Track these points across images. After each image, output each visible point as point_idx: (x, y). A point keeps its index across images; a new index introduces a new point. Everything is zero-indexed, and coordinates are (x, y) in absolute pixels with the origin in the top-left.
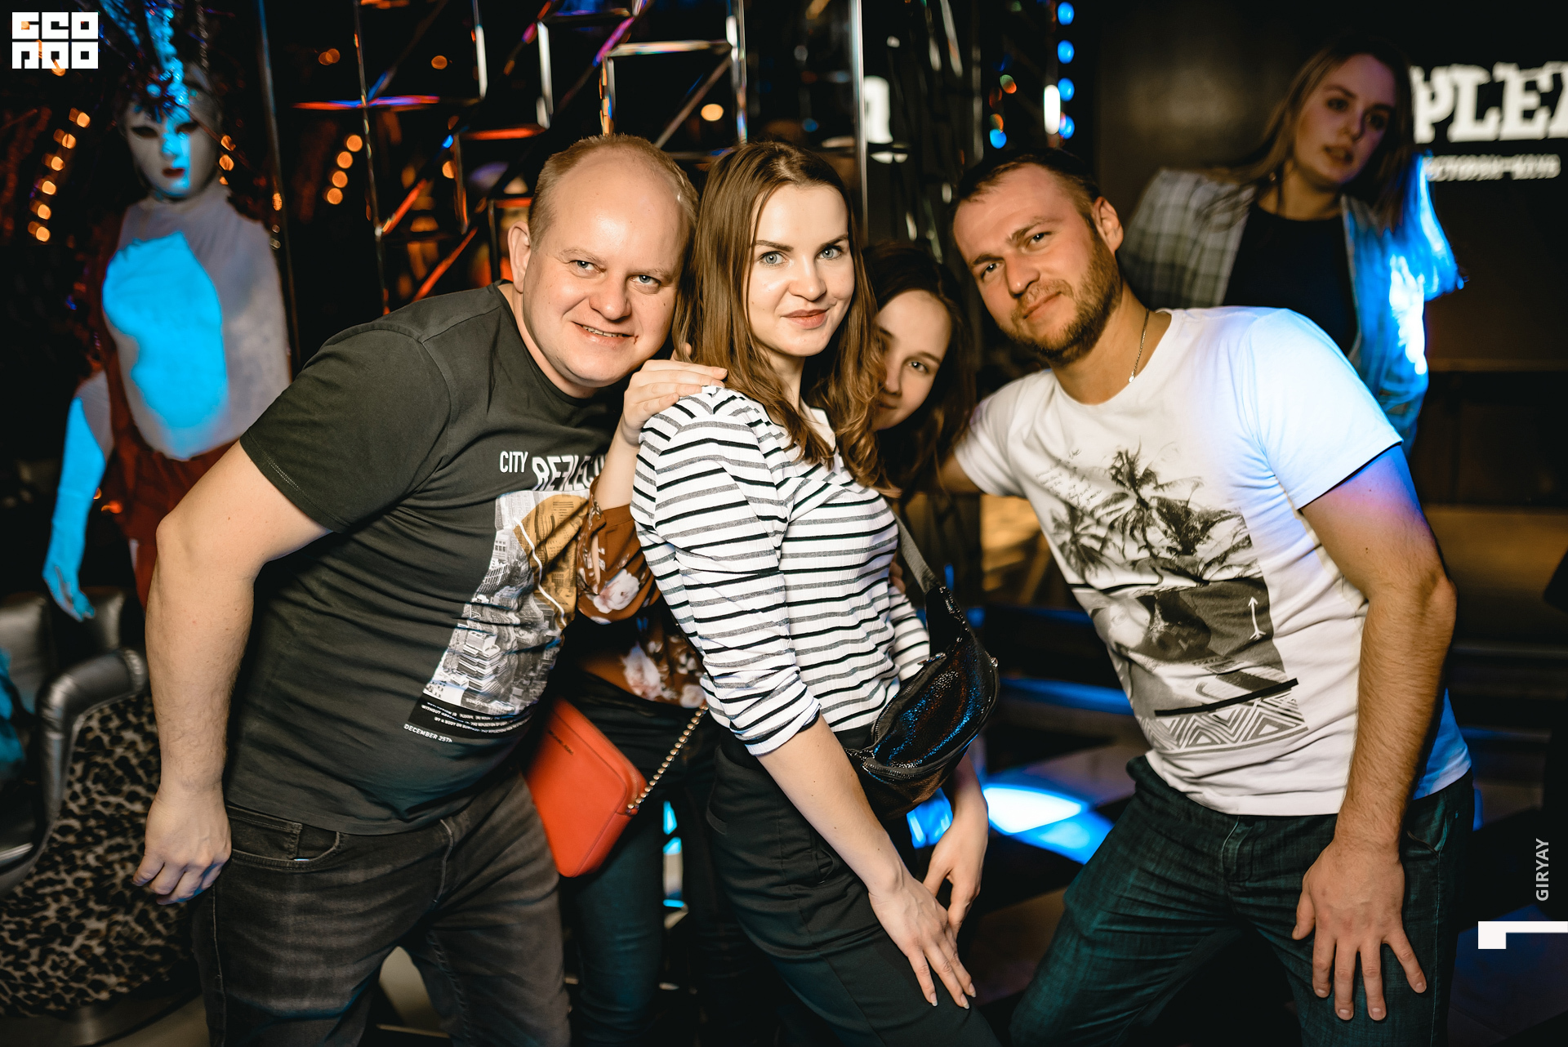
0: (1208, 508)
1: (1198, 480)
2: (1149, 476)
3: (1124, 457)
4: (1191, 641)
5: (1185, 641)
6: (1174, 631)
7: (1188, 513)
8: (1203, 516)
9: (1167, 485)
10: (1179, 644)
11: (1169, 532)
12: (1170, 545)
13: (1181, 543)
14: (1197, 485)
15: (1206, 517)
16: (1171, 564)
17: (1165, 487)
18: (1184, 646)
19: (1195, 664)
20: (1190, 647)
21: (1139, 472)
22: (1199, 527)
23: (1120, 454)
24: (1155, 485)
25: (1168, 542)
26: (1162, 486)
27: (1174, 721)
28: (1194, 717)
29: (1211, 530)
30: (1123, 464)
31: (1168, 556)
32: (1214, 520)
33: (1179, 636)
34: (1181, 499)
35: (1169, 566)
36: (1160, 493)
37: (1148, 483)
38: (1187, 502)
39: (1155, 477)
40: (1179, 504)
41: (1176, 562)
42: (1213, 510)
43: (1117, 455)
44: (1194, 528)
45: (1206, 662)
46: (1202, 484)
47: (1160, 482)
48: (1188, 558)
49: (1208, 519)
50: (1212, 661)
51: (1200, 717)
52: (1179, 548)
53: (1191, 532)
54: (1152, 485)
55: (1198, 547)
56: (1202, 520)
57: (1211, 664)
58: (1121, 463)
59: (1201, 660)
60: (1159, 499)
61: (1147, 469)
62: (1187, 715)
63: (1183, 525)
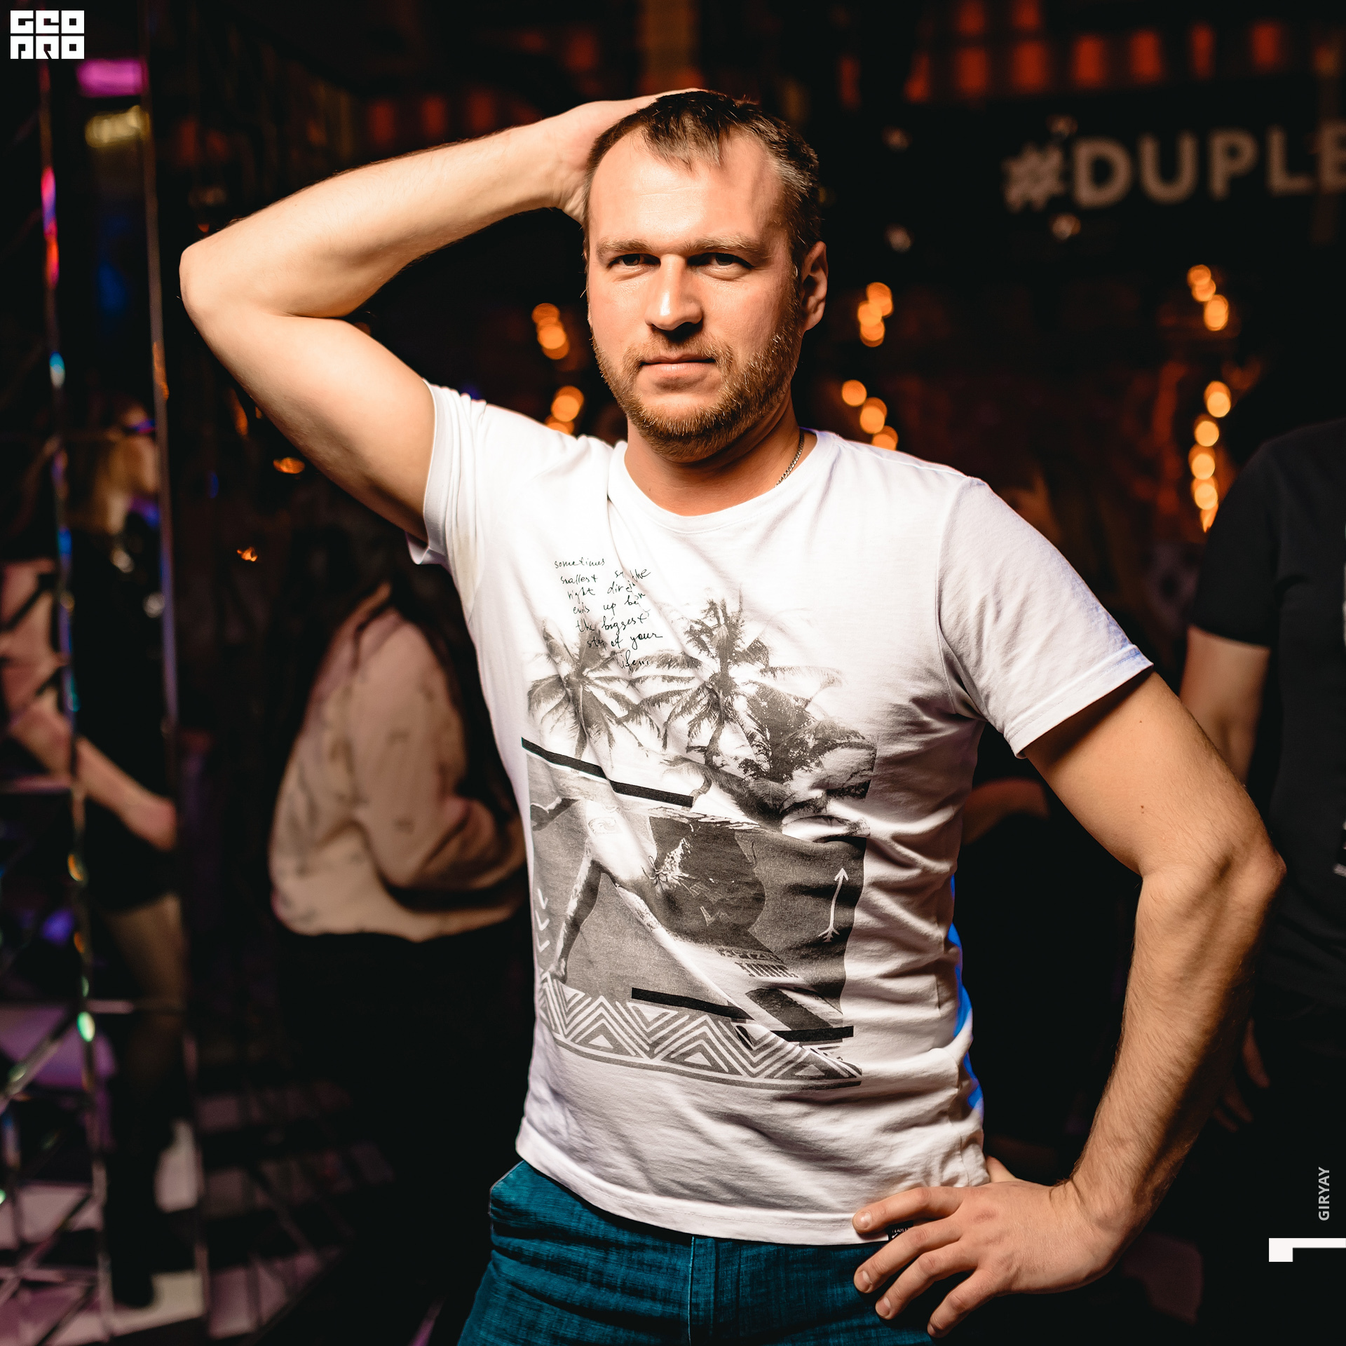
0: (836, 721)
1: (835, 675)
2: (757, 651)
3: (720, 614)
4: (722, 914)
5: (711, 911)
6: (695, 890)
7: (802, 717)
8: (823, 729)
9: (782, 669)
10: (699, 913)
11: (759, 737)
12: (753, 758)
13: (772, 760)
14: (831, 682)
15: (828, 732)
16: (739, 786)
17: (778, 673)
18: (709, 919)
19: (721, 951)
20: (717, 923)
21: (744, 644)
22: (811, 743)
23: (713, 605)
24: (764, 667)
25: (749, 753)
26: (773, 670)
27: (665, 1014)
28: (706, 1017)
29: (827, 755)
30: (719, 625)
31: (740, 773)
32: (838, 741)
33: (702, 900)
34: (798, 696)
35: (735, 787)
36: (768, 681)
37: (752, 662)
38: (807, 702)
39: (766, 655)
40: (793, 701)
41: (751, 785)
42: (842, 725)
43: (708, 606)
44: (803, 743)
45: (745, 956)
46: (840, 682)
47: (772, 664)
48: (773, 785)
49: (830, 737)
50: (754, 957)
51: (715, 1021)
52: (766, 766)
53: (796, 747)
54: (759, 666)
55: (797, 773)
56: (820, 736)
57: (751, 961)
58: (715, 622)
59: (734, 949)
60: (763, 687)
61: (757, 641)
62: (694, 1012)
63: (786, 732)
